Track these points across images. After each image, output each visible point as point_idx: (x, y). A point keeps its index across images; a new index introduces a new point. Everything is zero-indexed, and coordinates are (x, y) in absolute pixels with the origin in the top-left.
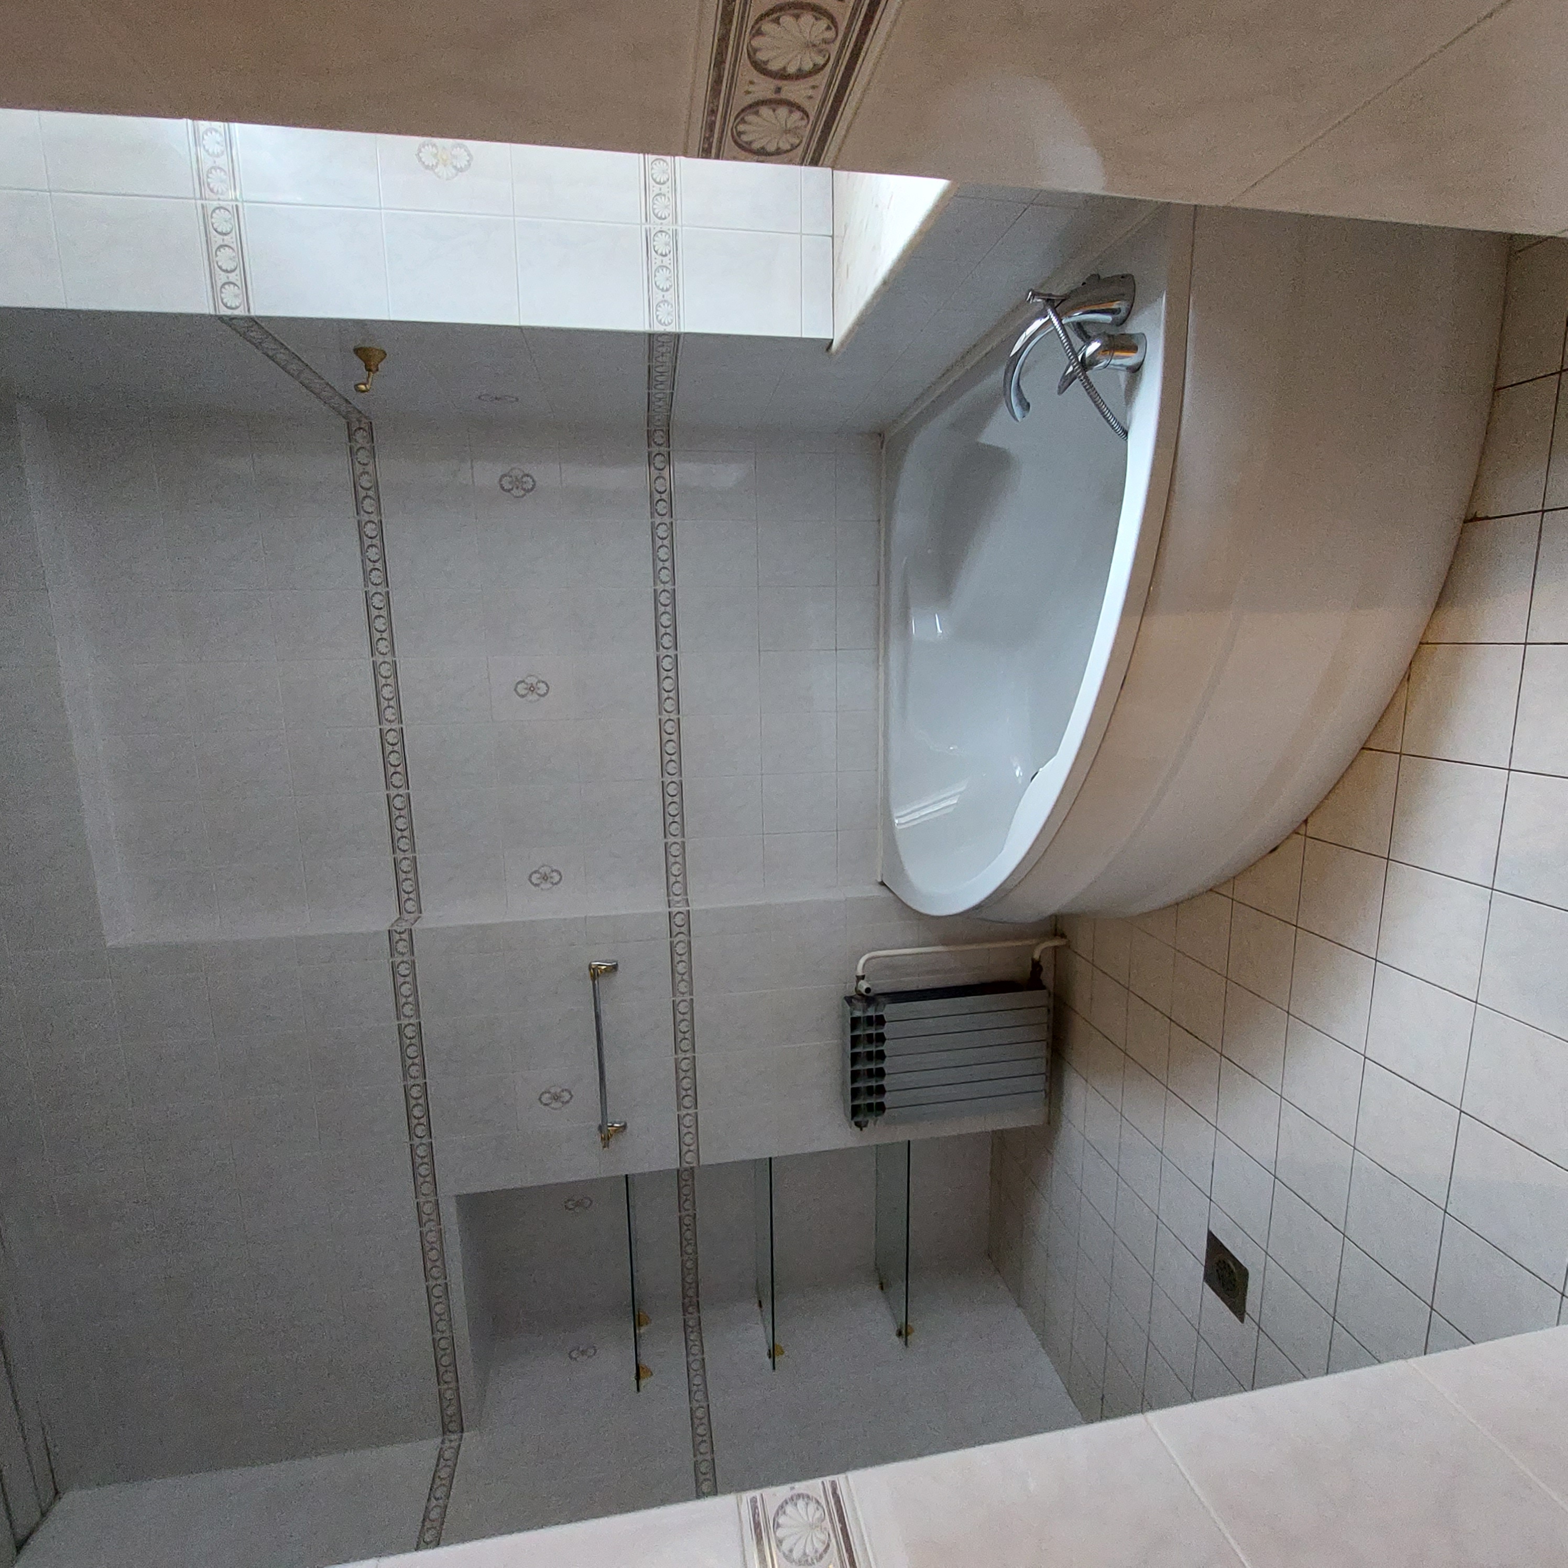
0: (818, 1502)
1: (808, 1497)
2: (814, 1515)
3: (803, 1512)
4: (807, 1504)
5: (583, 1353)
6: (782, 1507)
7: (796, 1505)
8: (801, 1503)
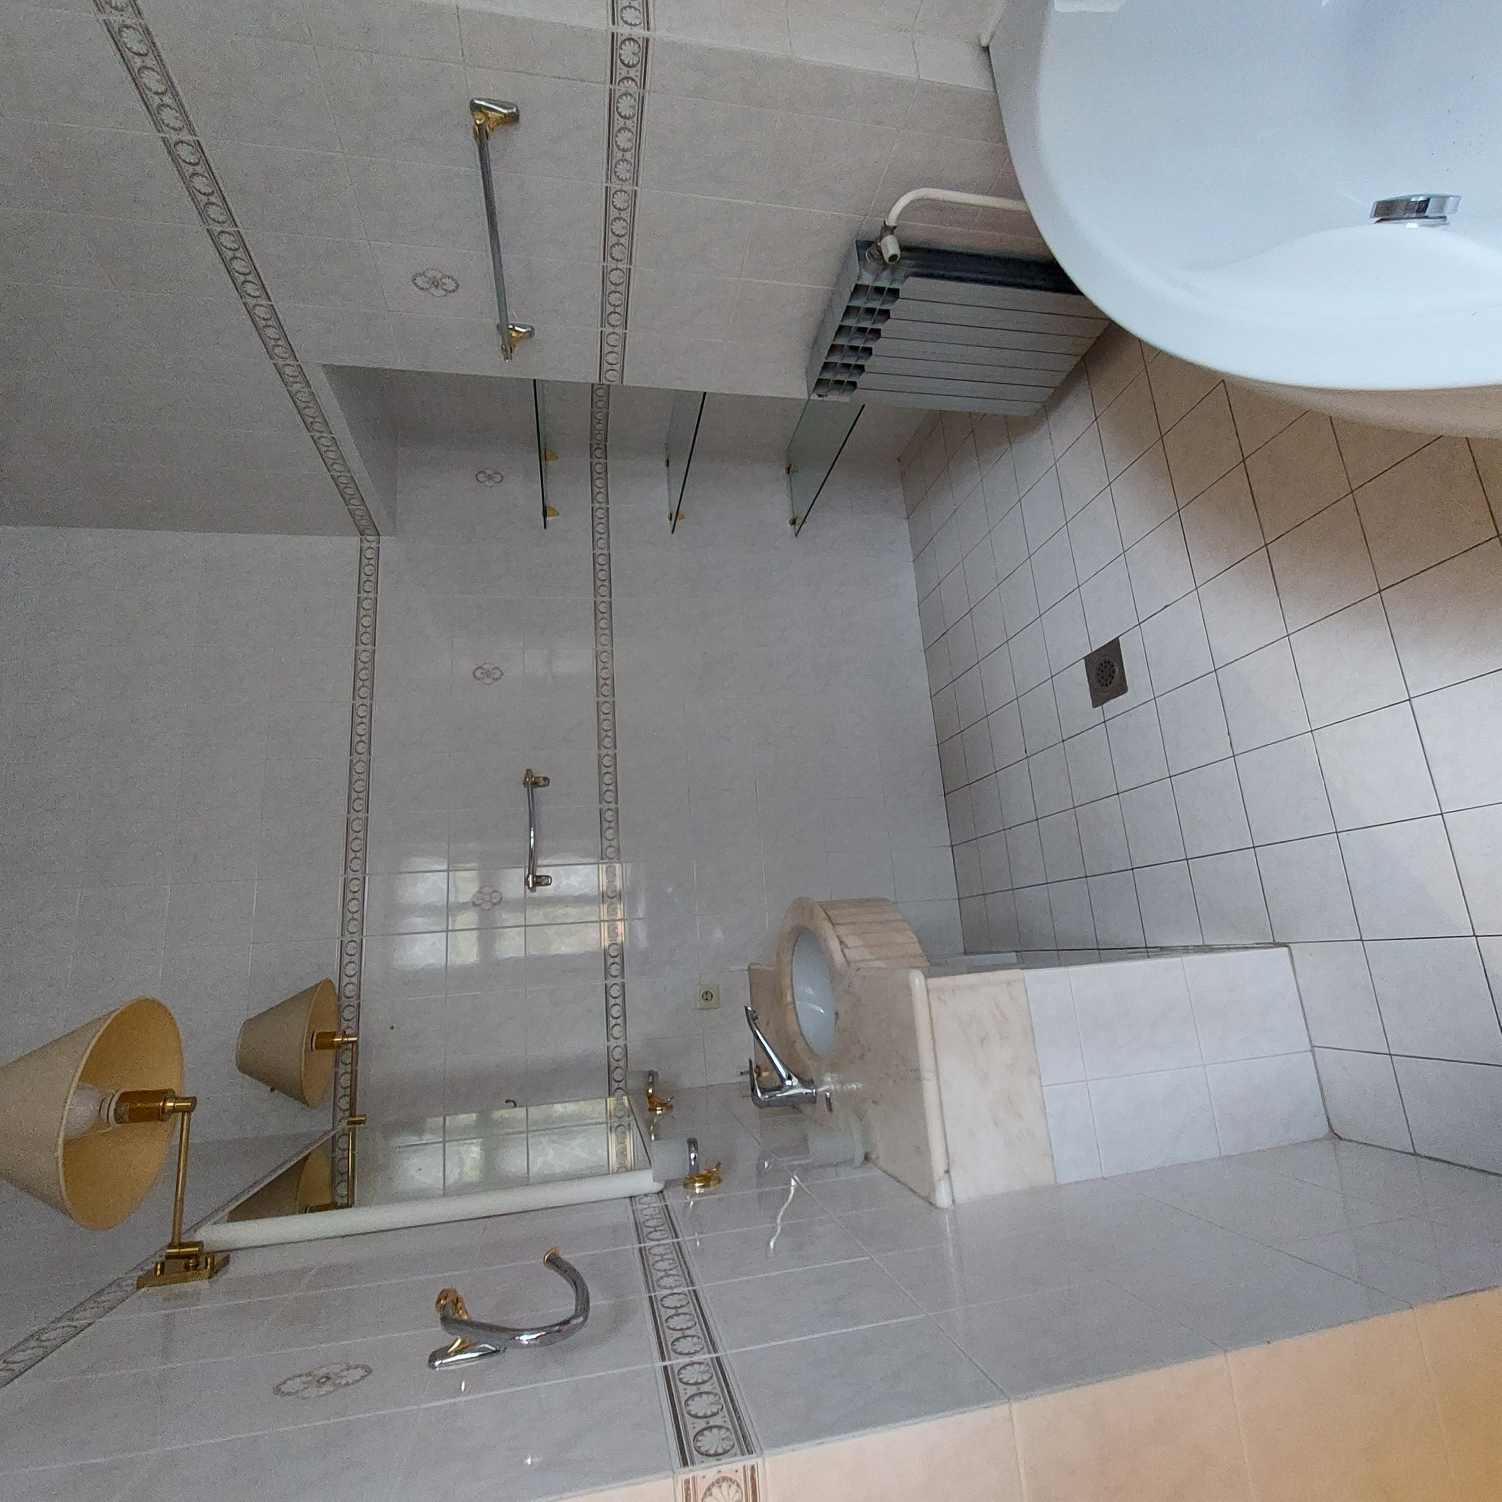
0: (738, 1485)
1: (731, 1479)
2: (734, 1496)
3: (725, 1493)
4: (730, 1486)
5: (490, 477)
6: (709, 1489)
7: (720, 1487)
8: (725, 1485)
